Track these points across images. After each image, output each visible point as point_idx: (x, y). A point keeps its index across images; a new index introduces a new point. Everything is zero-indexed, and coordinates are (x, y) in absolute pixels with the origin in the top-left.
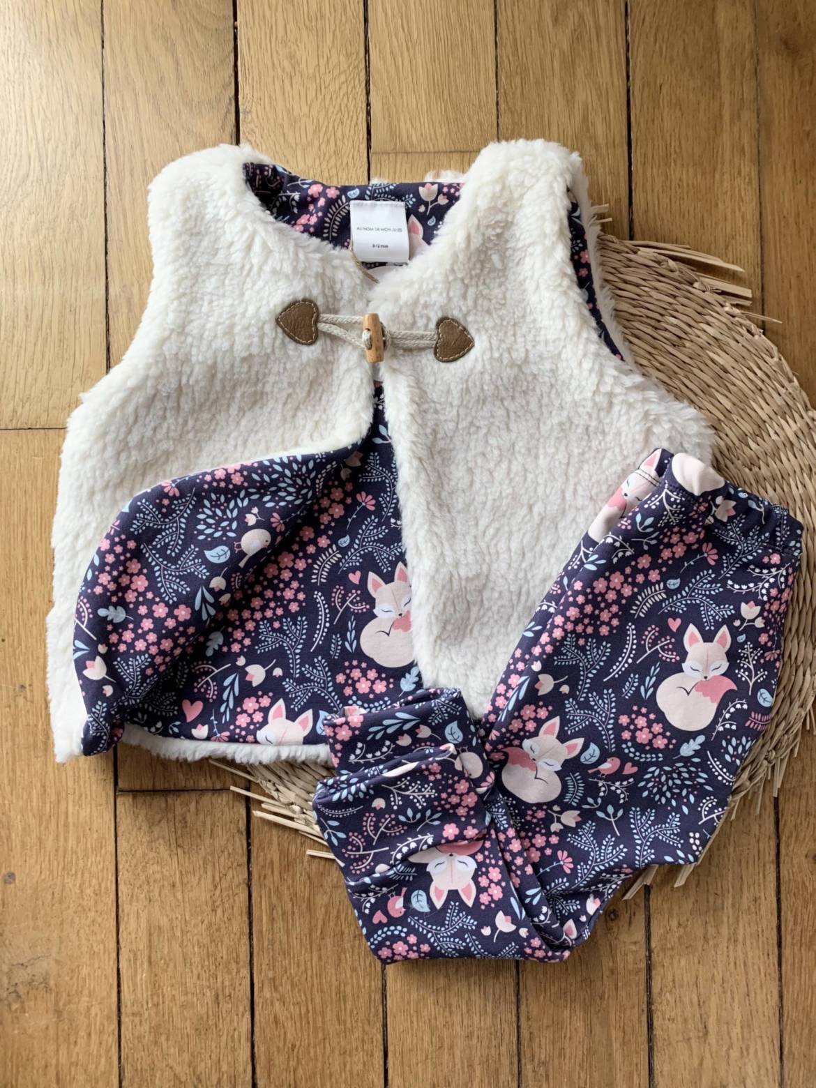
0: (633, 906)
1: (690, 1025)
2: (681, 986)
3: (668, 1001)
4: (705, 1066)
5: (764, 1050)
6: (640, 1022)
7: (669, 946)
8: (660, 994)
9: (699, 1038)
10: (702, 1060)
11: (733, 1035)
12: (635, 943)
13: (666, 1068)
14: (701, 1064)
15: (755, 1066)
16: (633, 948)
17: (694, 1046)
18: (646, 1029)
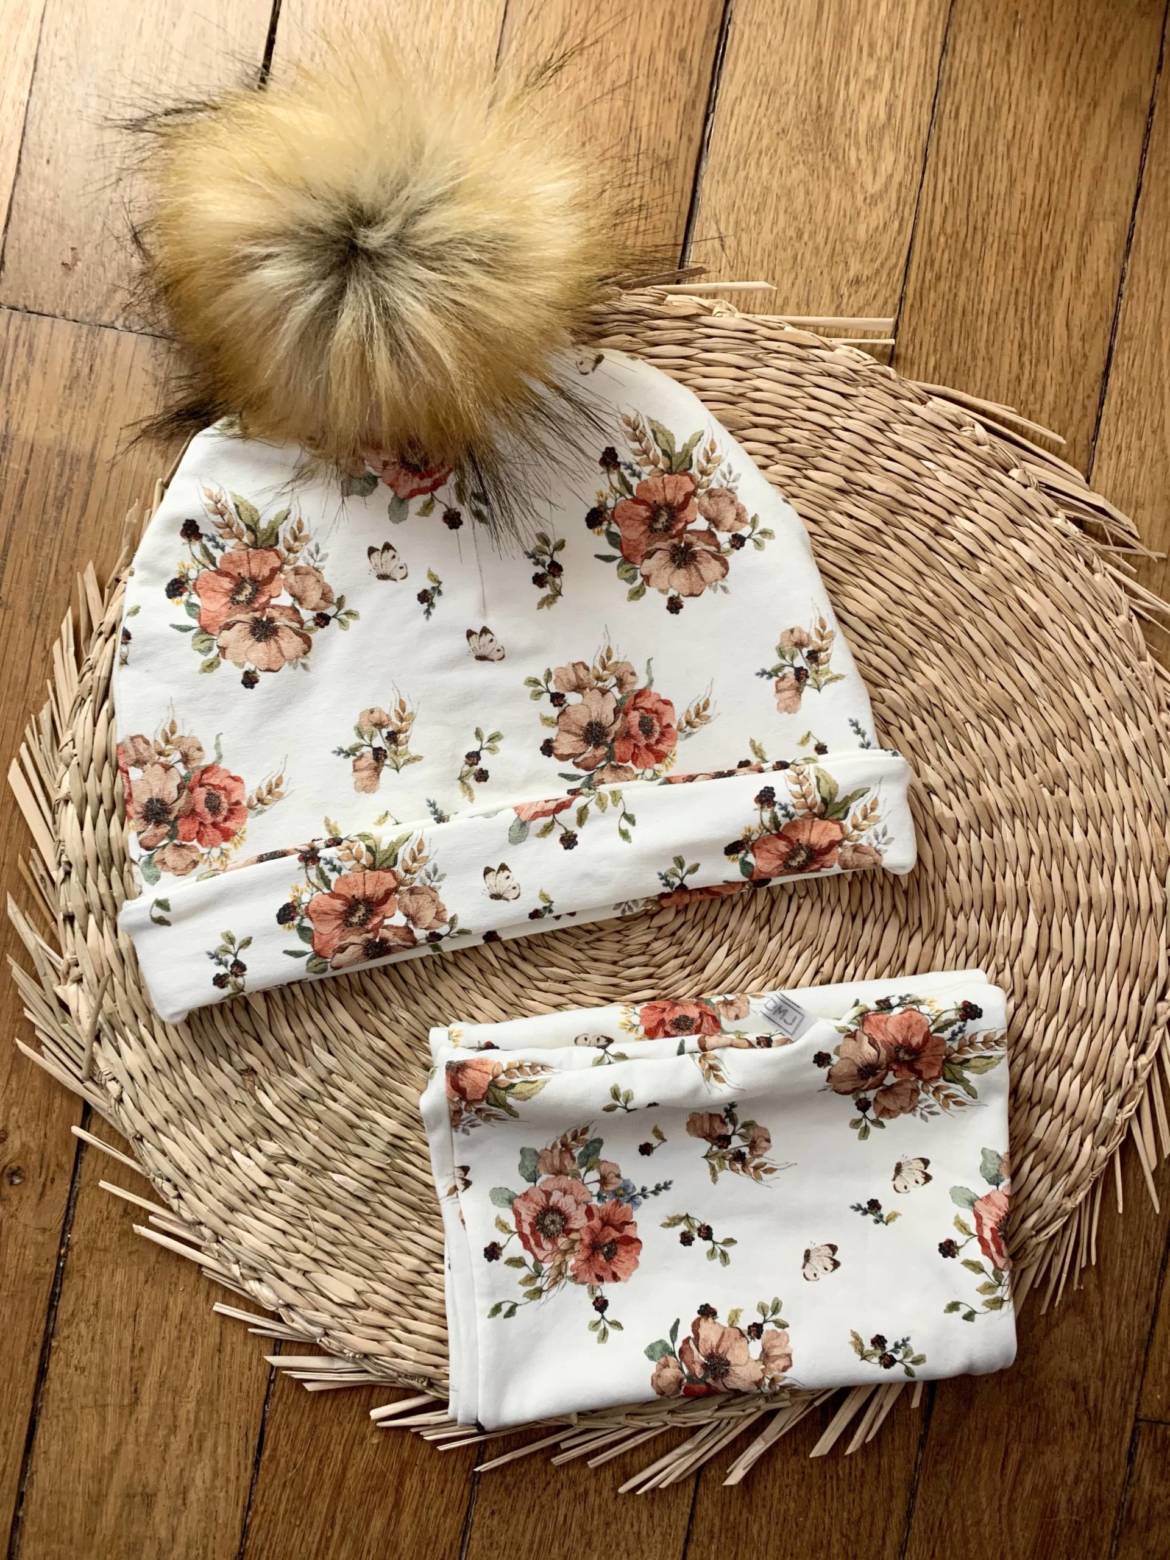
0: (53, 1167)
1: (111, 1382)
2: (109, 1316)
3: (80, 1336)
4: (122, 1456)
5: (229, 1446)
6: (26, 1363)
7: (100, 1244)
8: (69, 1322)
9: (122, 1407)
10: (119, 1445)
11: (182, 1413)
12: (44, 1230)
13: (55, 1448)
14: (116, 1452)
15: (208, 1474)
16: (40, 1238)
17: (110, 1419)
18: (33, 1379)
